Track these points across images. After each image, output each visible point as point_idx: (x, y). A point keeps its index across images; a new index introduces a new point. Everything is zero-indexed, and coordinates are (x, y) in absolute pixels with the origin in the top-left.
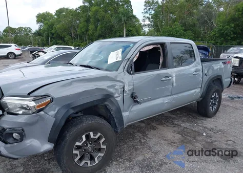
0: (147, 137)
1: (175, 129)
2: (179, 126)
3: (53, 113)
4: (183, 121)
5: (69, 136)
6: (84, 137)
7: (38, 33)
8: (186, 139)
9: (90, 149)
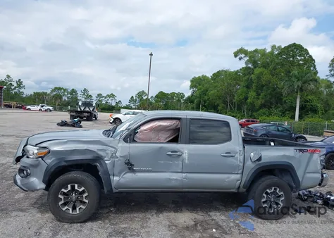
7: (190, 100)
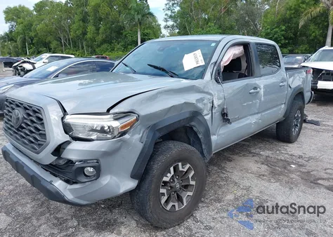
0: (226, 171)
1: (256, 158)
2: (258, 154)
3: (137, 136)
4: (260, 148)
5: (156, 167)
6: (172, 169)
7: (9, 37)
8: (275, 169)
9: (178, 186)
